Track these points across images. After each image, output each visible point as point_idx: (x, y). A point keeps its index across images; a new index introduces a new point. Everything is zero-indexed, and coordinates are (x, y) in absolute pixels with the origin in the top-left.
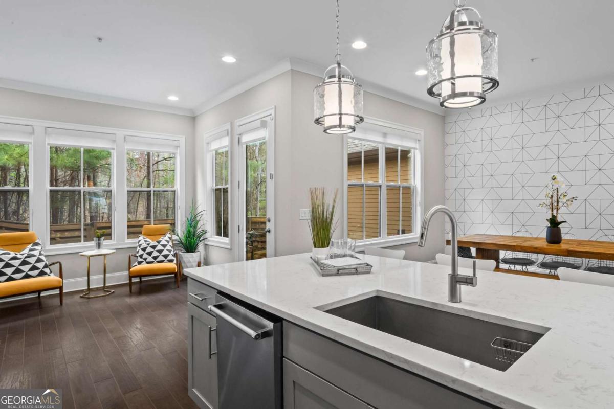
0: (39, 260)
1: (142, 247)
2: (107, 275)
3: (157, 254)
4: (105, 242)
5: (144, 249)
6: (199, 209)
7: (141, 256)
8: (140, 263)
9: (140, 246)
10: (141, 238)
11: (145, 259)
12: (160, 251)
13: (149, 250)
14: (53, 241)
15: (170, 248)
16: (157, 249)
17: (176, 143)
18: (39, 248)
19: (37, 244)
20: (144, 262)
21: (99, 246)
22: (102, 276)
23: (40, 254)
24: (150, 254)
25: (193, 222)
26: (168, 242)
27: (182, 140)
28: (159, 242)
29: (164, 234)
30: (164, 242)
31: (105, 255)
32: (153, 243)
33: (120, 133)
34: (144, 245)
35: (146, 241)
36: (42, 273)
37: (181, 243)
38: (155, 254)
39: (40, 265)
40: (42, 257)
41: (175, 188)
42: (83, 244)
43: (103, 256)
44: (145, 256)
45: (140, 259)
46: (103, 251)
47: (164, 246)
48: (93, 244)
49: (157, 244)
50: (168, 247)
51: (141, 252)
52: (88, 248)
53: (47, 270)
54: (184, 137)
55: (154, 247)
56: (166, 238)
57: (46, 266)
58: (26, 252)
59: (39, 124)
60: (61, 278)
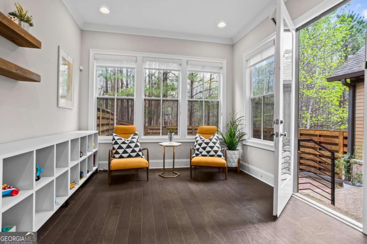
0: (136, 146)
1: (198, 143)
2: (175, 160)
3: (210, 149)
4: (174, 137)
5: (200, 145)
7: (198, 150)
9: (197, 141)
10: (197, 135)
11: (201, 153)
12: (212, 147)
13: (204, 145)
14: (146, 134)
15: (219, 146)
16: (209, 145)
17: (220, 65)
18: (137, 137)
19: (136, 134)
20: (200, 155)
21: (171, 139)
22: (172, 160)
23: (137, 141)
24: (204, 148)
25: (232, 125)
26: (217, 141)
27: (225, 62)
28: (211, 140)
29: (213, 134)
30: (214, 140)
32: (207, 140)
33: (184, 58)
34: (200, 142)
35: (201, 138)
36: (138, 155)
37: (225, 142)
38: (208, 149)
39: (137, 149)
40: (138, 144)
41: (219, 100)
42: (161, 137)
43: (173, 147)
44: (201, 150)
45: (197, 152)
46: (174, 144)
47: (215, 143)
48: (167, 137)
49: (209, 141)
50: (217, 145)
51: (198, 147)
52: (164, 140)
53: (140, 153)
54: (226, 60)
55: (207, 143)
56: (215, 137)
57: (140, 151)
58: (130, 139)
59: (140, 55)
60: (148, 160)
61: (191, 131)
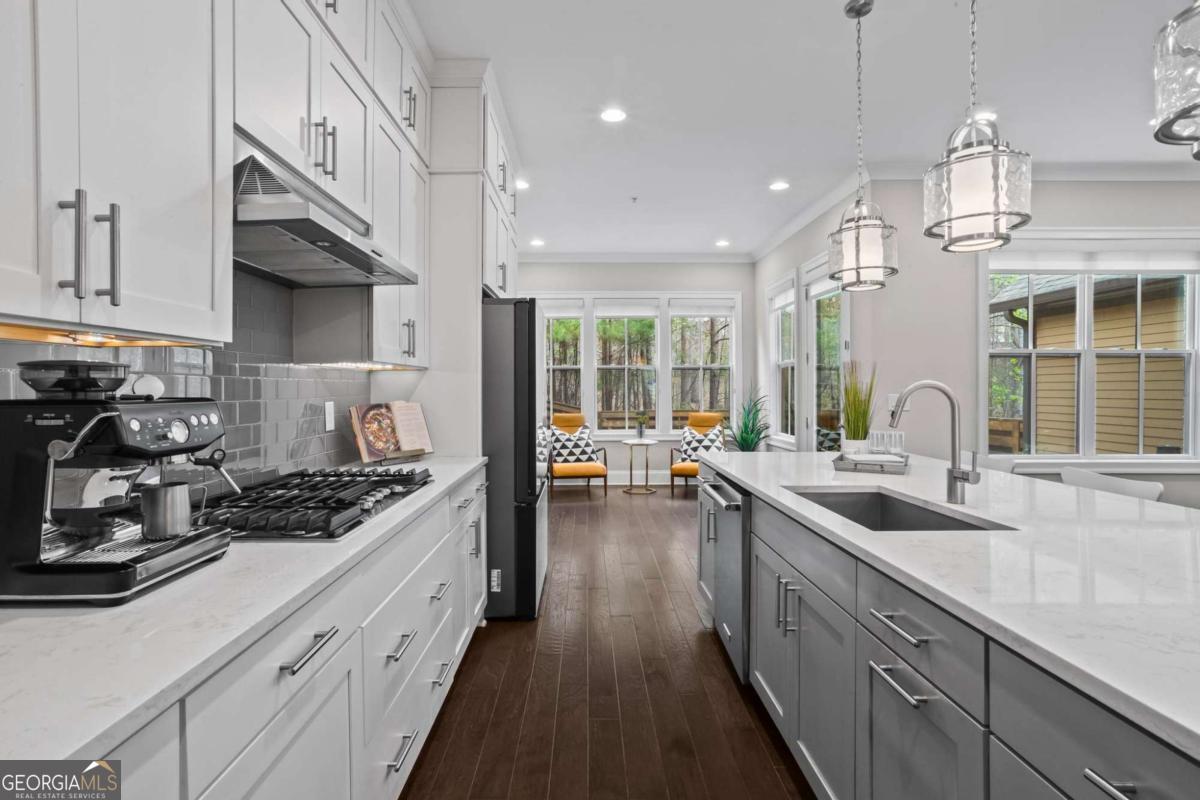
0: (587, 445)
1: (687, 440)
2: (650, 472)
4: (648, 432)
5: (689, 443)
6: (761, 393)
7: (685, 451)
8: (684, 460)
9: (684, 438)
10: (686, 429)
11: (690, 456)
12: (707, 448)
13: (695, 444)
14: (601, 427)
15: (720, 445)
16: (704, 444)
17: (731, 303)
18: (587, 431)
19: (586, 427)
20: (689, 460)
21: (641, 434)
22: (644, 472)
23: (589, 438)
24: (695, 450)
25: (752, 409)
26: (718, 437)
27: (738, 297)
28: (706, 436)
29: (714, 426)
30: (712, 436)
31: (647, 445)
32: (699, 436)
33: (665, 296)
34: (689, 439)
35: (691, 433)
36: (590, 459)
37: (735, 438)
38: (701, 450)
39: (589, 450)
40: (590, 442)
41: (730, 365)
42: (627, 432)
43: (644, 447)
44: (690, 452)
45: (685, 456)
46: (646, 441)
47: (712, 441)
48: (634, 432)
49: (703, 437)
50: (717, 444)
51: (685, 447)
52: (629, 436)
53: (594, 456)
54: (741, 293)
55: (700, 441)
56: (716, 431)
57: (593, 452)
58: (577, 434)
59: (588, 296)
60: (606, 464)
61: (679, 420)
